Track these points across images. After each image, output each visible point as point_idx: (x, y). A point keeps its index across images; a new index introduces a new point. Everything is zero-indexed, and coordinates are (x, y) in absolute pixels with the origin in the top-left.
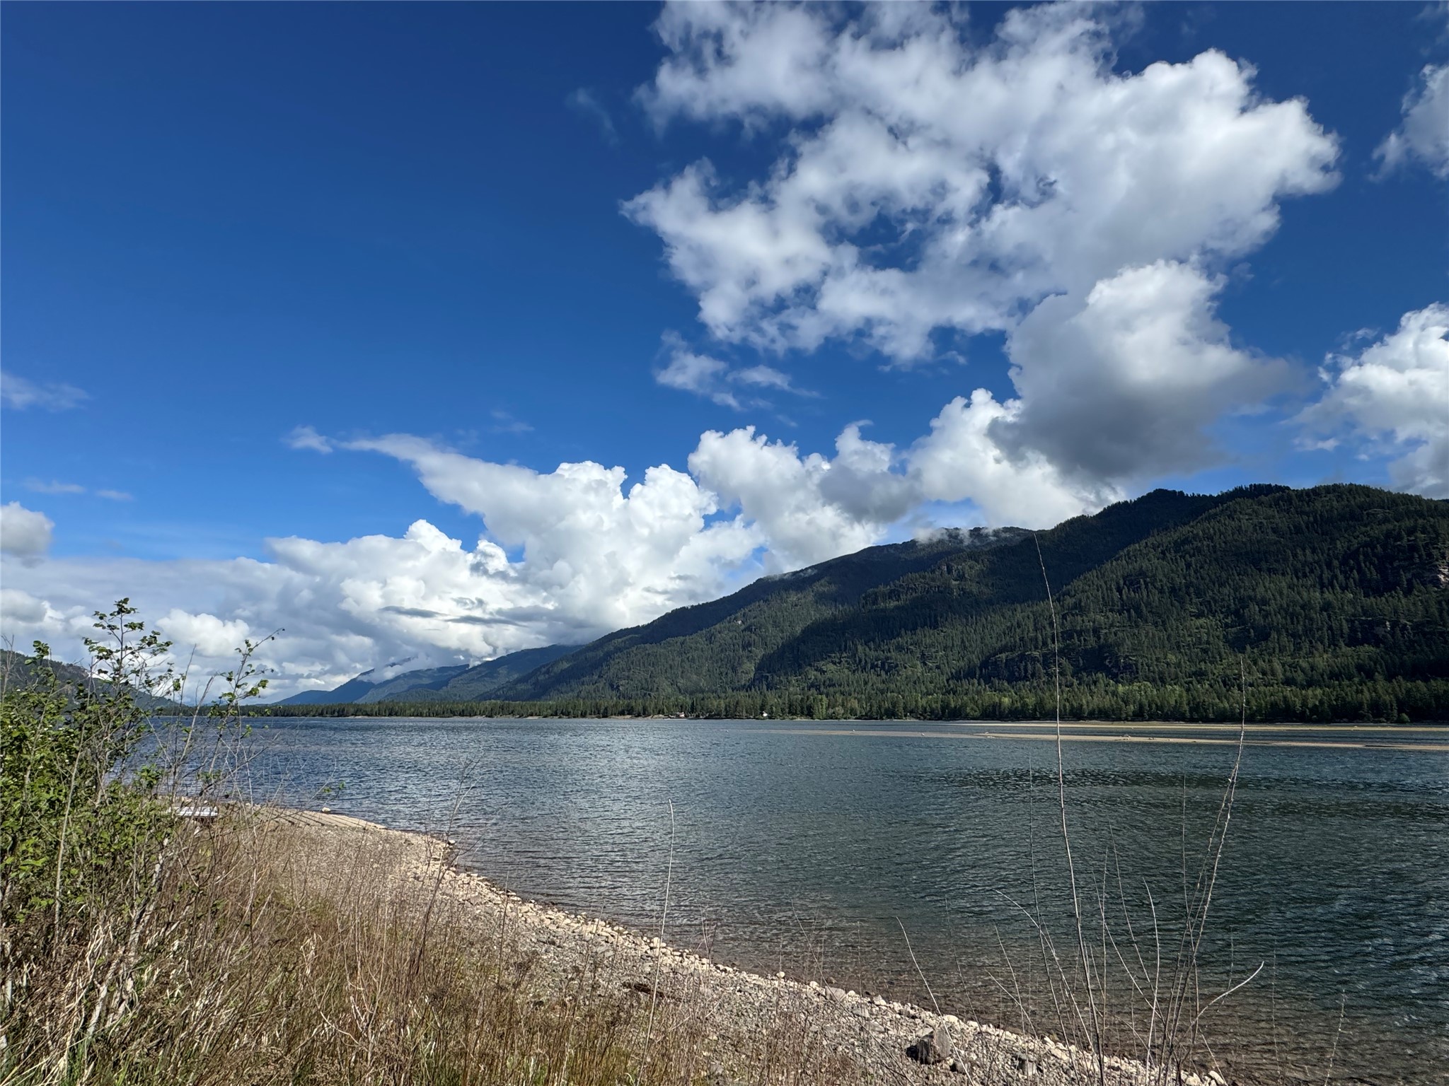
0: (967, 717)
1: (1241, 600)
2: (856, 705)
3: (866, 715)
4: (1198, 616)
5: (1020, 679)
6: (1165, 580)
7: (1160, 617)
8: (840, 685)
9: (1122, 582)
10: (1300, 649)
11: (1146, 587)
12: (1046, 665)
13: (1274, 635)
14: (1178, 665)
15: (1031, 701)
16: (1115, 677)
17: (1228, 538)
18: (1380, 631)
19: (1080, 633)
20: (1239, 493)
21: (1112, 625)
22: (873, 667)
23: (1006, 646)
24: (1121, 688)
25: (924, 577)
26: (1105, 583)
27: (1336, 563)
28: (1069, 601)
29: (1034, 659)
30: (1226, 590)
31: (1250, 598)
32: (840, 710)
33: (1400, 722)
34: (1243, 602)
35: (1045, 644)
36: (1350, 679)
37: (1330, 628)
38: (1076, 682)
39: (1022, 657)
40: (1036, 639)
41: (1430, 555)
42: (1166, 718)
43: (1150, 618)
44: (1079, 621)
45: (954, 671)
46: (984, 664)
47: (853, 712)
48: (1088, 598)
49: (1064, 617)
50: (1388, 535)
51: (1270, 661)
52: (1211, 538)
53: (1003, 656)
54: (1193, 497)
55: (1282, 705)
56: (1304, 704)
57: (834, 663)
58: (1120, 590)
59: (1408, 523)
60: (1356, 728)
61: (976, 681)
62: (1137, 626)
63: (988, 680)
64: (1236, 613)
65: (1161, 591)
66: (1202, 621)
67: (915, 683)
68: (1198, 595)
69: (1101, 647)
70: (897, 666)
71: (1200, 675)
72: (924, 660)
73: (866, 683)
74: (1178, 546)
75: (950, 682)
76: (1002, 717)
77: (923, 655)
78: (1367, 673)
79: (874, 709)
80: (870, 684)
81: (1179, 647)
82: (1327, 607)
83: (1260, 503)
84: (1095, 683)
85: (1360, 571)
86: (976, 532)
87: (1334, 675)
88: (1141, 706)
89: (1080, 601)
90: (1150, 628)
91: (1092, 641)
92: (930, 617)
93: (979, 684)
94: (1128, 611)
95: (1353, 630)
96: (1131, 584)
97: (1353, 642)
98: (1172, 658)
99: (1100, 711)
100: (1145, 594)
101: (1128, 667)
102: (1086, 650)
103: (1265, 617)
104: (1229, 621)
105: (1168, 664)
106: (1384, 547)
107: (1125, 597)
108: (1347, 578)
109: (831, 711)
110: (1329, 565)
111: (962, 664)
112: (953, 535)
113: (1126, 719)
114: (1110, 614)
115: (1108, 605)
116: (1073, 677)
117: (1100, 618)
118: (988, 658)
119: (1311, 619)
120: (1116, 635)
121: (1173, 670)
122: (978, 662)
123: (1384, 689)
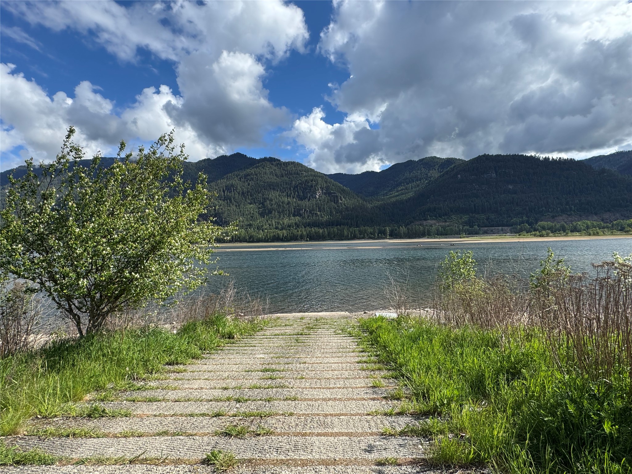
1: (264, 199)
6: (240, 189)
7: (238, 203)
9: (225, 188)
10: (280, 217)
11: (234, 191)
13: (273, 212)
17: (263, 176)
18: (301, 212)
20: (265, 159)
21: (220, 206)
26: (219, 188)
27: (292, 188)
30: (260, 195)
31: (267, 198)
33: (307, 241)
36: (293, 227)
37: (289, 210)
41: (315, 189)
43: (235, 203)
50: (306, 181)
51: (272, 221)
52: (256, 175)
55: (277, 236)
56: (283, 235)
58: (224, 192)
59: (311, 178)
62: (230, 206)
64: (263, 203)
66: (252, 205)
71: (250, 225)
78: (297, 225)
81: (244, 215)
82: (289, 203)
83: (272, 164)
85: (298, 192)
87: (289, 226)
88: (232, 237)
90: (234, 207)
94: (227, 200)
95: (295, 211)
97: (294, 216)
98: (241, 219)
100: (233, 194)
101: (225, 222)
103: (271, 205)
104: (260, 206)
106: (305, 185)
107: (226, 194)
108: (294, 194)
110: (290, 189)
115: (219, 197)
117: (216, 202)
119: (284, 207)
120: (222, 209)
123: (303, 231)
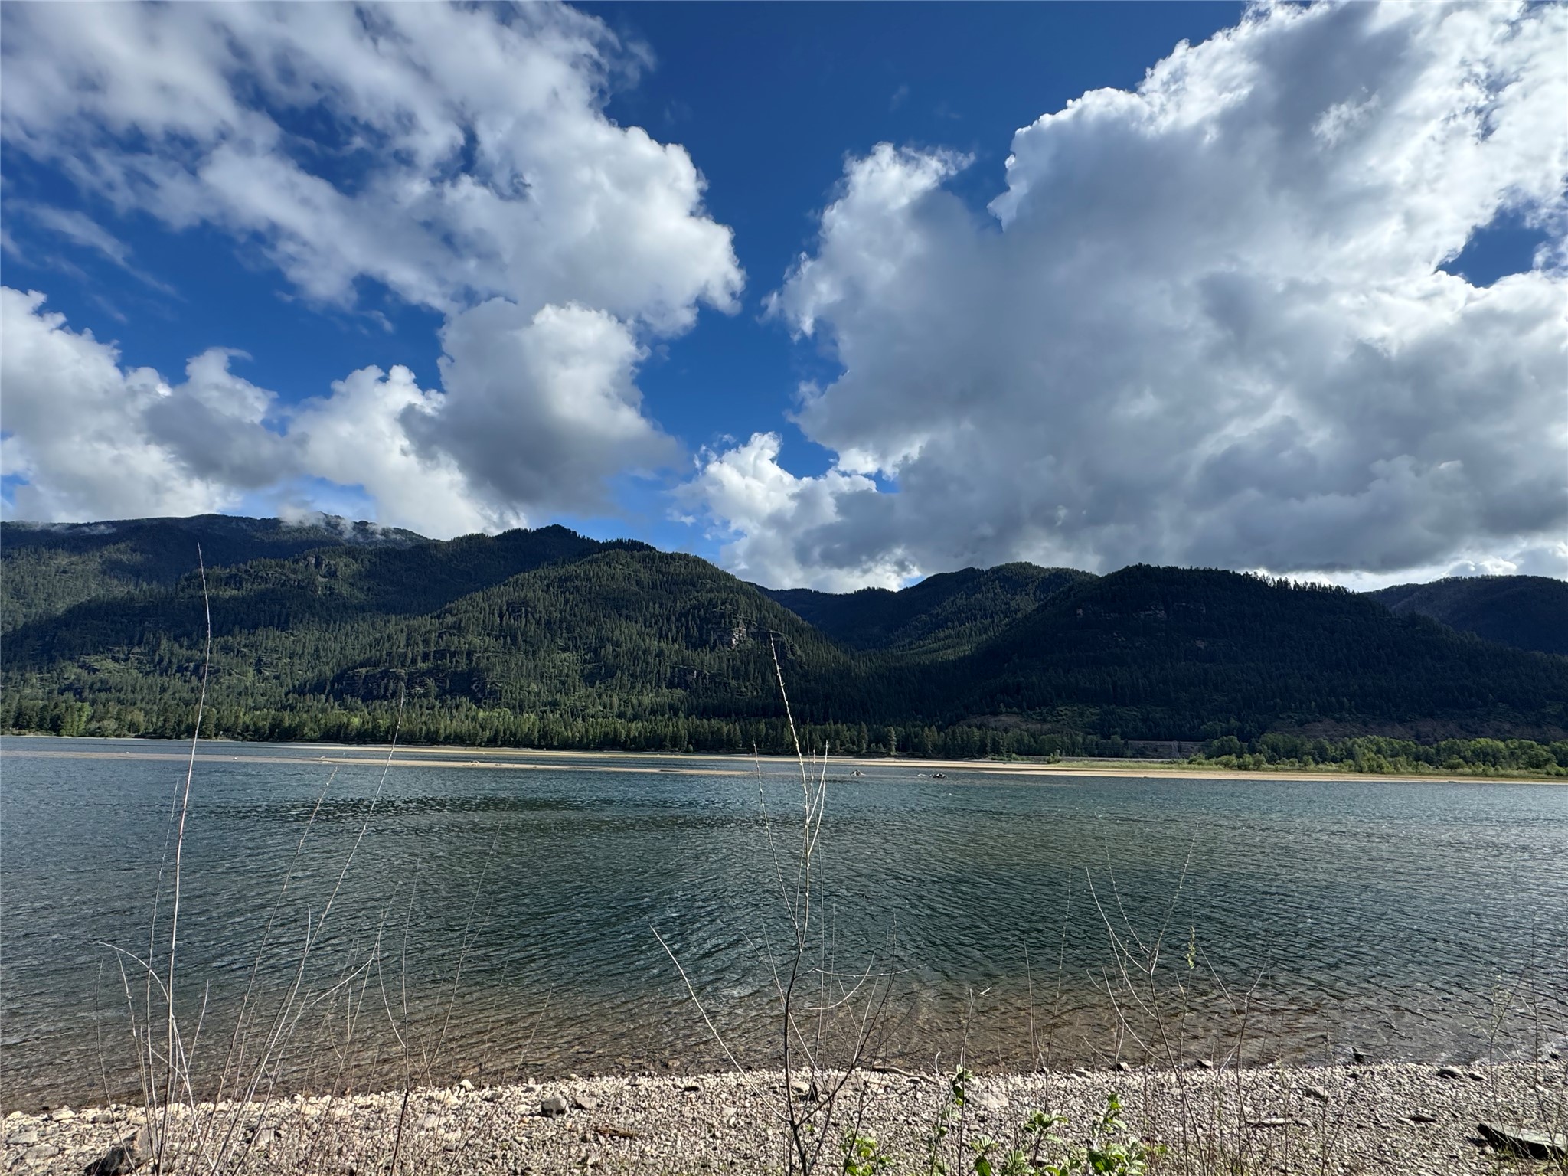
0: (303, 739)
1: (601, 640)
2: (140, 718)
3: (155, 731)
4: (564, 650)
5: (377, 698)
6: (544, 612)
7: (532, 647)
8: (120, 691)
9: (505, 608)
10: (635, 687)
11: (526, 616)
12: (410, 684)
13: (619, 673)
14: (538, 694)
15: (384, 722)
16: (478, 702)
17: (604, 583)
18: (689, 678)
19: (453, 654)
20: (619, 544)
21: (486, 650)
22: (180, 669)
23: (369, 659)
24: (481, 714)
25: (283, 567)
26: (490, 606)
27: (673, 618)
28: (450, 619)
29: (398, 678)
30: (591, 629)
31: (608, 639)
32: (112, 724)
33: (687, 752)
34: (602, 641)
35: (414, 662)
36: (663, 716)
37: (659, 672)
38: (438, 704)
39: (385, 674)
40: (406, 655)
41: (730, 622)
42: (517, 745)
43: (523, 647)
44: (456, 642)
45: (297, 683)
46: (338, 678)
47: (133, 728)
48: (469, 619)
49: (440, 636)
50: (710, 601)
51: (611, 697)
52: (589, 580)
53: (364, 671)
54: (583, 539)
55: (612, 735)
56: (627, 736)
57: (117, 660)
58: (501, 616)
59: (724, 596)
60: (658, 756)
61: (323, 697)
62: (510, 653)
63: (339, 696)
64: (595, 652)
65: (538, 623)
66: (566, 655)
67: (240, 694)
68: (568, 630)
69: (471, 672)
70: (218, 671)
71: (554, 705)
72: (259, 666)
73: (164, 690)
74: (563, 580)
75: (290, 696)
76: (347, 740)
77: (259, 661)
78: (674, 710)
79: (170, 724)
80: (170, 692)
81: (542, 677)
82: (660, 654)
83: (632, 557)
84: (457, 707)
85: (687, 628)
86: (361, 526)
87: (654, 712)
88: (497, 732)
89: (461, 621)
90: (521, 656)
91: (464, 664)
92: (279, 616)
93: (327, 700)
94: (505, 638)
95: (673, 675)
96: (513, 611)
97: (671, 685)
98: (534, 687)
99: (456, 735)
100: (523, 623)
101: (492, 693)
102: (455, 673)
103: (616, 657)
104: (587, 657)
105: (529, 693)
106: (706, 611)
107: (504, 623)
108: (678, 633)
109: (94, 725)
110: (668, 619)
111: (310, 675)
112: (332, 524)
113: (480, 745)
114: (487, 639)
115: (487, 629)
116: (436, 698)
117: (477, 641)
118: (345, 671)
119: (647, 663)
120: (488, 659)
121: (532, 698)
122: (330, 675)
123: (683, 725)
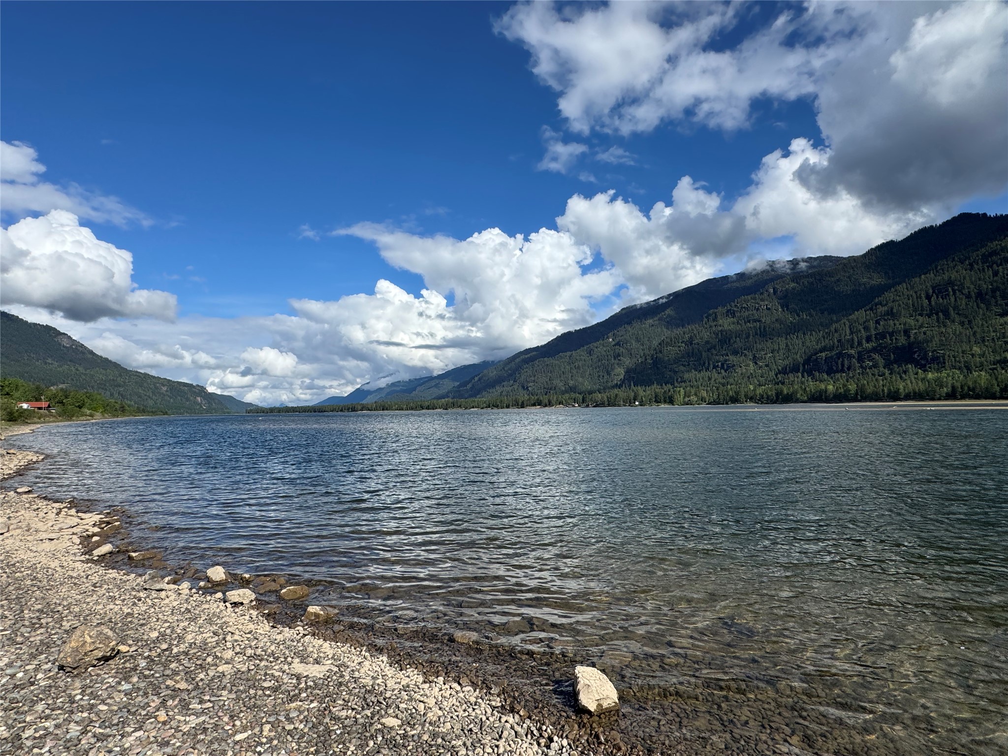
2: (704, 394)
3: (714, 401)
4: (1003, 315)
5: (837, 372)
7: (966, 317)
8: (690, 381)
9: (931, 291)
11: (954, 293)
12: (860, 359)
14: (983, 355)
15: (852, 387)
16: (923, 368)
19: (891, 334)
21: (921, 326)
22: (715, 367)
23: (825, 347)
24: (930, 376)
25: (755, 299)
26: (916, 292)
28: (882, 309)
29: (850, 356)
32: (693, 398)
35: (860, 344)
38: (887, 372)
39: (840, 355)
40: (853, 340)
42: (979, 397)
43: (957, 319)
44: (890, 324)
45: (780, 368)
46: (807, 361)
47: (703, 400)
48: (899, 305)
49: (877, 322)
53: (823, 354)
54: (995, 217)
58: (928, 298)
61: (800, 375)
62: (945, 326)
63: (810, 373)
65: (968, 297)
66: (1006, 319)
67: (749, 377)
68: (1004, 298)
69: (911, 345)
70: (734, 365)
72: (755, 360)
73: (710, 379)
75: (779, 376)
76: (827, 400)
77: (755, 357)
79: (721, 397)
80: (713, 380)
84: (905, 372)
86: (794, 263)
89: (892, 309)
90: (958, 328)
91: (902, 340)
92: (760, 328)
93: (803, 377)
94: (937, 314)
96: (940, 292)
99: (915, 393)
102: (897, 348)
105: (973, 355)
109: (687, 399)
111: (786, 362)
112: (772, 264)
113: (939, 399)
116: (884, 368)
118: (810, 357)
120: (925, 333)
121: (978, 359)
122: (801, 360)
